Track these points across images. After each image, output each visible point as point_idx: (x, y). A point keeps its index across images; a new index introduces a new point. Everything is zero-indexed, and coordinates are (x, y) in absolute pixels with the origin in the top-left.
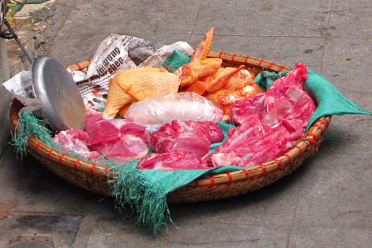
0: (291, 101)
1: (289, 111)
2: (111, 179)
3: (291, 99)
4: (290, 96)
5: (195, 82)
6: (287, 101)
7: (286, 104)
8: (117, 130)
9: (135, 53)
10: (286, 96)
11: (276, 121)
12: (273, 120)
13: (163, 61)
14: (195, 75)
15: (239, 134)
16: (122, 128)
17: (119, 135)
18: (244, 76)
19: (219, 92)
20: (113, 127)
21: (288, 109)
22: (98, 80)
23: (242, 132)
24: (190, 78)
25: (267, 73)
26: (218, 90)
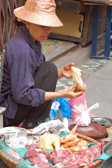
0: (93, 153)
1: (92, 156)
2: (17, 166)
3: (94, 152)
4: (93, 151)
5: (67, 142)
6: (92, 152)
7: (92, 153)
8: (37, 152)
9: (50, 130)
10: (92, 151)
11: (87, 159)
12: (86, 158)
13: (60, 133)
14: (67, 139)
15: (66, 160)
16: (39, 151)
17: (38, 154)
18: (83, 143)
19: (74, 147)
20: (36, 151)
21: (92, 155)
22: (36, 136)
23: (67, 160)
24: (65, 140)
25: (92, 143)
26: (73, 146)
